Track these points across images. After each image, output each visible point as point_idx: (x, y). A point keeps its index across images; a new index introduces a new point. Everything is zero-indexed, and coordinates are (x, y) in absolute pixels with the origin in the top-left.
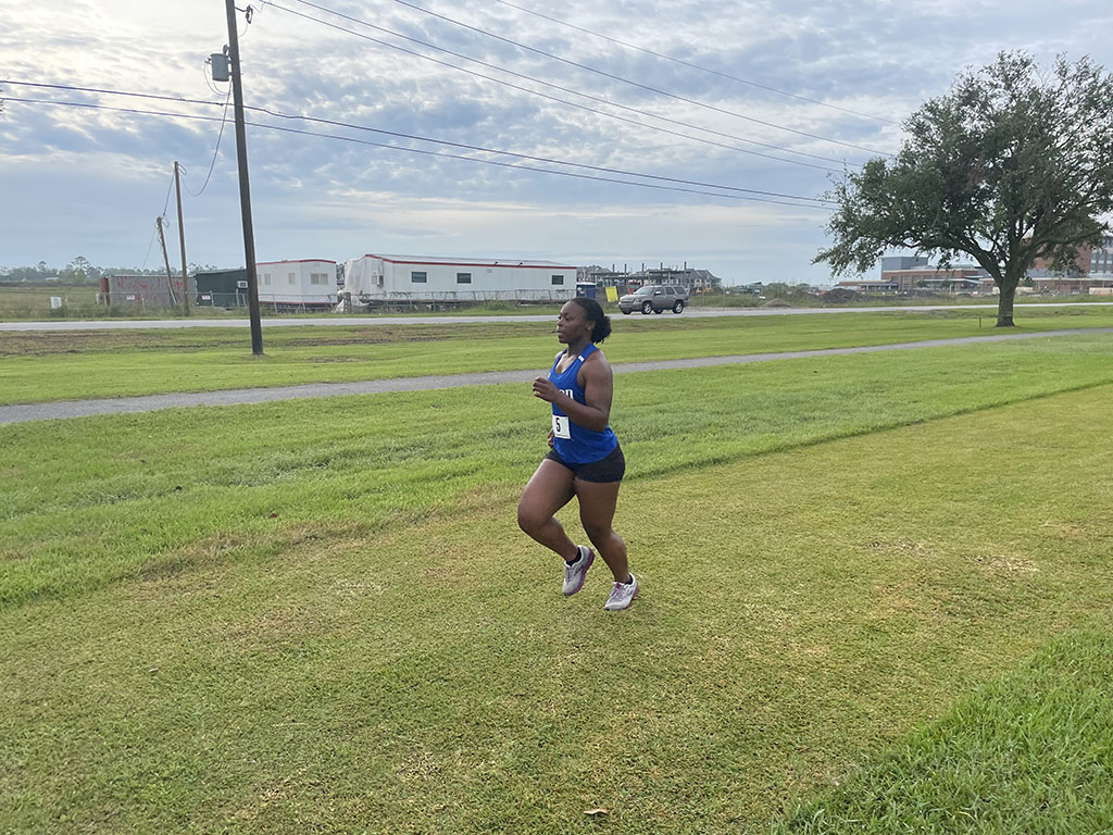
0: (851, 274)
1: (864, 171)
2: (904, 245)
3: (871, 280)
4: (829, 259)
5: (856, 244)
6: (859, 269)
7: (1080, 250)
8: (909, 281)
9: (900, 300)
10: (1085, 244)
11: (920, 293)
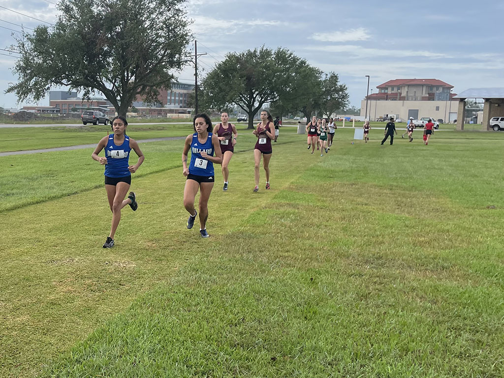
0: (30, 102)
1: (35, 33)
2: (62, 84)
3: (43, 106)
4: (16, 91)
5: (32, 82)
6: (35, 98)
7: (160, 90)
8: (66, 107)
9: (62, 119)
10: (162, 87)
11: (73, 116)
